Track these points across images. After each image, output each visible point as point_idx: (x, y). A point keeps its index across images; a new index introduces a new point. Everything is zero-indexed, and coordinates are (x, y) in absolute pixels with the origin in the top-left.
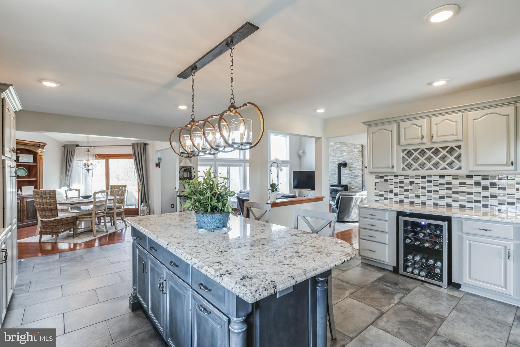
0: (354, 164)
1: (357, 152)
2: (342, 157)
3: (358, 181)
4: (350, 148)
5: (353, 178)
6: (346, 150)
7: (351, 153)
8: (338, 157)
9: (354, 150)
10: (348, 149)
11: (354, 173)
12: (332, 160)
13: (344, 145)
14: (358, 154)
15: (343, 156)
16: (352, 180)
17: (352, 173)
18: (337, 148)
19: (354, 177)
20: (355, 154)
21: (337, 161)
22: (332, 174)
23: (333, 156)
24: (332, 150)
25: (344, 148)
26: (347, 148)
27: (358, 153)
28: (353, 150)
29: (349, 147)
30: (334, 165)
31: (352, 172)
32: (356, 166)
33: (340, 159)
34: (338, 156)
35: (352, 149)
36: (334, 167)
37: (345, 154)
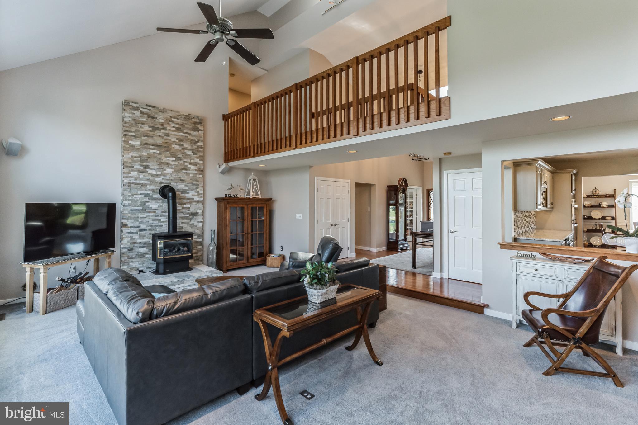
0: (188, 192)
1: (196, 170)
2: (162, 177)
3: (195, 223)
4: (182, 162)
5: (186, 218)
6: (172, 163)
7: (183, 171)
8: (153, 175)
9: (189, 166)
10: (176, 163)
11: (189, 208)
12: (136, 180)
13: (168, 152)
14: (197, 174)
15: (165, 175)
16: (183, 221)
17: (183, 208)
18: (150, 156)
19: (188, 215)
20: (192, 173)
21: (148, 182)
22: (134, 210)
23: (140, 172)
24: (136, 157)
25: (167, 158)
26: (174, 159)
27: (196, 172)
28: (187, 166)
29: (179, 159)
30: (139, 192)
31: (185, 206)
32: (193, 195)
33: (158, 179)
34: (153, 172)
35: (186, 164)
36: (140, 196)
37: (169, 170)
